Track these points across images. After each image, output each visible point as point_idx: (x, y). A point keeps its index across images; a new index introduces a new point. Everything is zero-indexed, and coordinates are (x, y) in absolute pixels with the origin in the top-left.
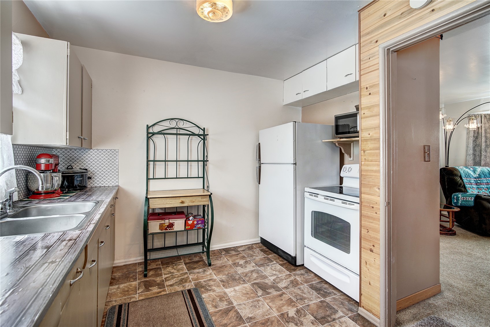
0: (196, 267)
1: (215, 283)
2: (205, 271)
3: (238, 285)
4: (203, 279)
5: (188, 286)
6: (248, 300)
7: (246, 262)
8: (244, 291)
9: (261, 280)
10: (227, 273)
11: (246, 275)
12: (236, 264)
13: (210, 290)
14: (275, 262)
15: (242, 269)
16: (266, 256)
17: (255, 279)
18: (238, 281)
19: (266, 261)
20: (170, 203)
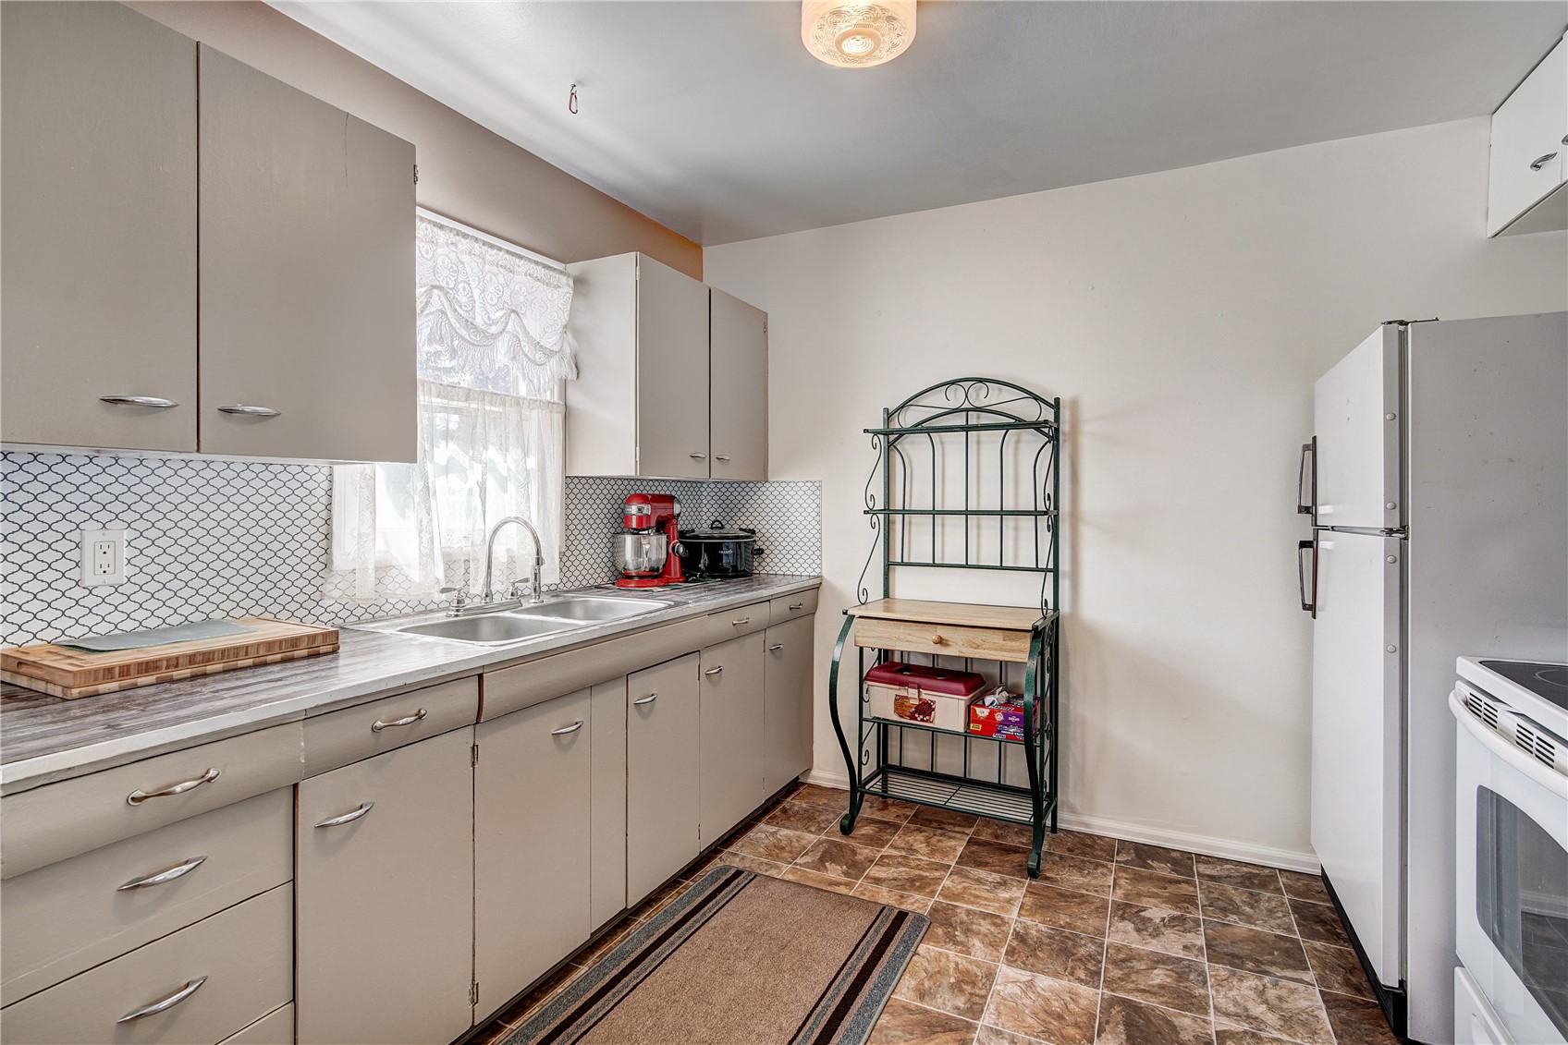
0: (988, 863)
1: (992, 933)
2: (1003, 884)
3: (1056, 975)
4: (972, 903)
5: (912, 904)
6: (1037, 1037)
7: (1176, 922)
8: (1056, 1003)
9: (1166, 1003)
10: (1064, 919)
11: (1123, 961)
12: (1126, 910)
13: (956, 943)
14: (1310, 976)
15: (1135, 934)
16: (1298, 936)
17: (1143, 991)
18: (1070, 964)
19: (1272, 954)
20: (909, 638)
